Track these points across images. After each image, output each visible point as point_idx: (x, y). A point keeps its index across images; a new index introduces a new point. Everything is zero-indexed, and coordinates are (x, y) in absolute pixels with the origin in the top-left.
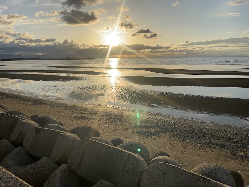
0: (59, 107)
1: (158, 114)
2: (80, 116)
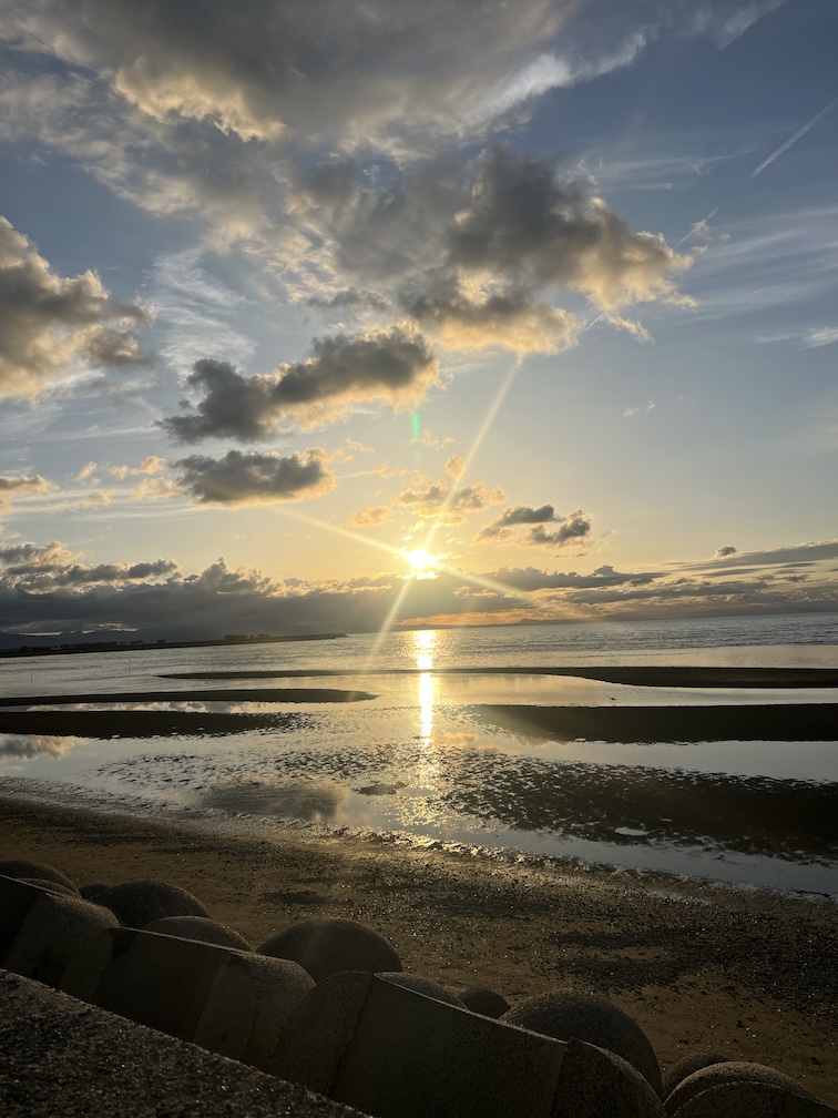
0: (195, 850)
1: (653, 877)
2: (291, 891)
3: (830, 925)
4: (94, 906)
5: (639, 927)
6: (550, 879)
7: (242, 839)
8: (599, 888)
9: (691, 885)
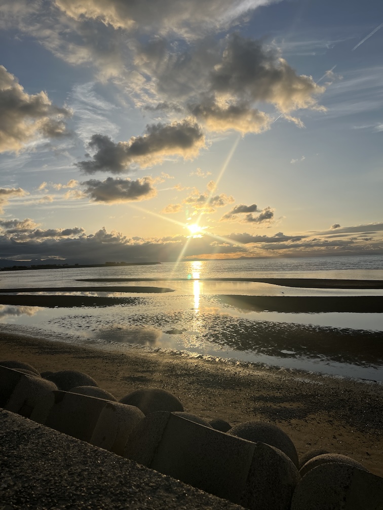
0: (92, 357)
1: (297, 372)
2: (135, 376)
3: (376, 394)
4: (47, 381)
5: (290, 394)
6: (251, 372)
7: (113, 353)
8: (273, 377)
9: (314, 376)
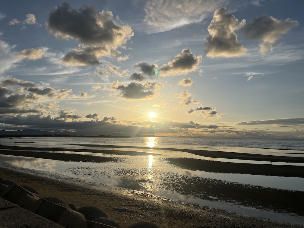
5: (218, 225)
6: (192, 210)
8: (206, 213)
9: (231, 214)
